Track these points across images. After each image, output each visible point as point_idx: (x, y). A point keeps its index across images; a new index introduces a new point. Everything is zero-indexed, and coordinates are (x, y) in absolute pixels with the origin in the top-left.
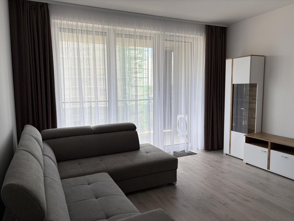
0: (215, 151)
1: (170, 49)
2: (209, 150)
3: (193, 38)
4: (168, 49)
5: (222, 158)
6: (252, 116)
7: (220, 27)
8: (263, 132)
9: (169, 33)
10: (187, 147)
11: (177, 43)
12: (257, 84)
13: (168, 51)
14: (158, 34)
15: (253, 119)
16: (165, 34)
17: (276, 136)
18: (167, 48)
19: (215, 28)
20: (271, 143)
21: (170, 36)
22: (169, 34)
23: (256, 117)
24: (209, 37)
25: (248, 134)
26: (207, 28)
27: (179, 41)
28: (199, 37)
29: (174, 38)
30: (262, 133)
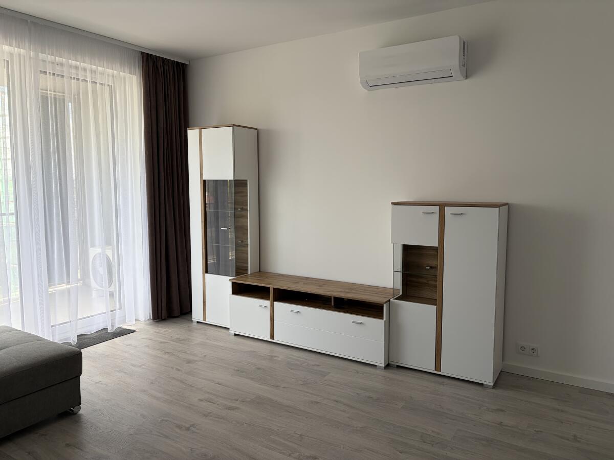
0: (175, 320)
1: (55, 95)
2: (163, 318)
3: (113, 76)
4: (51, 94)
5: (190, 331)
6: (242, 242)
7: (173, 62)
8: (261, 270)
9: (49, 56)
10: (113, 320)
11: (73, 82)
12: (247, 180)
13: (51, 98)
14: (20, 55)
15: (244, 247)
16: (40, 58)
17: (283, 275)
18: (47, 90)
19: (163, 62)
20: (275, 289)
21: (53, 63)
22: (50, 58)
23: (249, 243)
24: (151, 79)
25: (236, 276)
26: (145, 58)
27: (78, 79)
28: (127, 75)
29: (65, 69)
30: (261, 272)
